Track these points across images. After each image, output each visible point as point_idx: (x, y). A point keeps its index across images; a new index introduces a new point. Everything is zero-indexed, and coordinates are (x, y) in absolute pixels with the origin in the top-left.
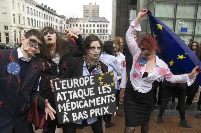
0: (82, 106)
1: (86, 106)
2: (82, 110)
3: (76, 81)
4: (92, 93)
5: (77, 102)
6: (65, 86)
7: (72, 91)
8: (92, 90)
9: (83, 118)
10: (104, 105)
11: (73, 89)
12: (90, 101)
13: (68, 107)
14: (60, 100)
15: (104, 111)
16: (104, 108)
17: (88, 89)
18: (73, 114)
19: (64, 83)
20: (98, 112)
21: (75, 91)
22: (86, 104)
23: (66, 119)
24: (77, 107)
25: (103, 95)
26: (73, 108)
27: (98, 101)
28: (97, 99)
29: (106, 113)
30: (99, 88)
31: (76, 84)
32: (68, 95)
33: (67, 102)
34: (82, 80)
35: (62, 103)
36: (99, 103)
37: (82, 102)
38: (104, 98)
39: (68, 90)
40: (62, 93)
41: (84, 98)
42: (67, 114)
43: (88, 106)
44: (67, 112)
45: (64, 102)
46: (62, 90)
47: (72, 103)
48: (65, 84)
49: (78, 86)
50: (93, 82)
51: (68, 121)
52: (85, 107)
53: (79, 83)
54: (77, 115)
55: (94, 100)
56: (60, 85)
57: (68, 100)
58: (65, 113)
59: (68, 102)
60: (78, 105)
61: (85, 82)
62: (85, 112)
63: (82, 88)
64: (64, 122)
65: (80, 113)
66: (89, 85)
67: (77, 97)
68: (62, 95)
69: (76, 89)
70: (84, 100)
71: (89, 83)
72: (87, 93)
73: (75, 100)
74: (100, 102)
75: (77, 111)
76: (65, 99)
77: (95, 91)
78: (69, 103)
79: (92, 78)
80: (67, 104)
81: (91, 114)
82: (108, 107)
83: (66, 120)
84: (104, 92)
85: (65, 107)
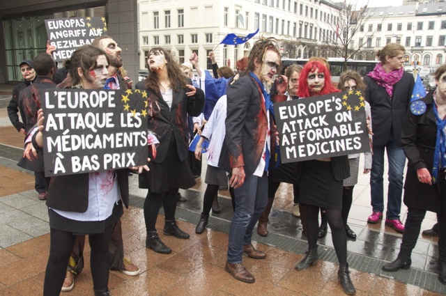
0: (90, 145)
1: (98, 147)
2: (89, 153)
3: (84, 96)
4: (110, 123)
5: (83, 136)
6: (63, 103)
7: (76, 115)
8: (110, 117)
9: (90, 169)
10: (128, 149)
11: (77, 110)
12: (105, 136)
13: (65, 143)
14: (51, 128)
15: (127, 160)
16: (128, 154)
17: (104, 114)
18: (73, 158)
19: (63, 96)
20: (117, 160)
21: (80, 115)
22: (98, 143)
23: (59, 167)
24: (81, 146)
25: (128, 130)
26: (75, 148)
27: (118, 140)
28: (118, 135)
29: (131, 165)
30: (122, 115)
31: (84, 102)
32: (67, 121)
33: (64, 133)
34: (94, 96)
35: (54, 134)
36: (120, 143)
37: (90, 136)
38: (129, 135)
39: (68, 110)
40: (57, 115)
41: (95, 131)
42: (62, 157)
43: (101, 147)
44: (63, 153)
45: (60, 133)
46: (56, 110)
47: (74, 137)
48: (64, 99)
49: (88, 106)
50: (112, 102)
51: (64, 171)
52: (95, 147)
53: (88, 100)
54: (81, 162)
55: (112, 135)
56: (54, 100)
57: (67, 131)
58: (58, 154)
59: (67, 134)
60: (83, 142)
61: (100, 101)
62: (95, 157)
63: (95, 110)
64: (56, 172)
65: (86, 158)
66: (105, 108)
67: (84, 127)
68: (57, 120)
69: (83, 111)
70: (94, 135)
71: (106, 103)
72: (101, 122)
73: (80, 132)
75: (81, 153)
76: (62, 128)
77: (115, 120)
78: (68, 137)
79: (112, 96)
80: (64, 138)
81: (106, 162)
82: (134, 154)
83: (59, 169)
84: (130, 126)
85: (61, 143)
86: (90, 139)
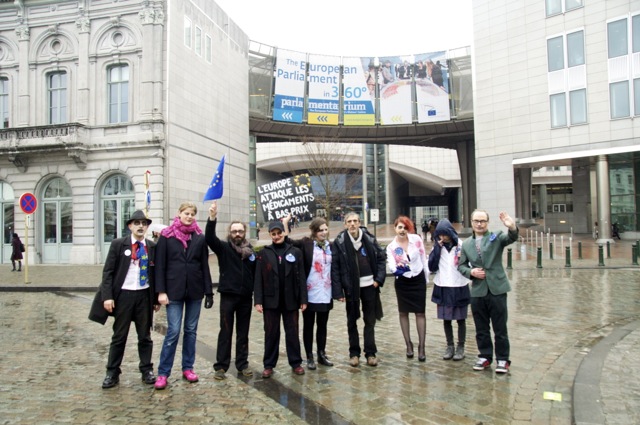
0: (283, 205)
2: (284, 209)
3: (275, 184)
4: (291, 193)
5: (279, 201)
7: (273, 193)
8: (290, 191)
10: (303, 204)
11: (273, 191)
12: (289, 200)
13: (271, 206)
14: (264, 201)
15: (304, 209)
16: (304, 206)
17: (287, 190)
18: (276, 212)
20: (298, 210)
21: (275, 193)
22: (286, 204)
23: (270, 217)
24: (279, 206)
25: (301, 195)
26: (276, 207)
27: (297, 200)
28: (296, 198)
29: (306, 211)
30: (296, 188)
31: (276, 187)
32: (270, 197)
33: (270, 202)
35: (265, 203)
38: (302, 197)
39: (269, 192)
40: (265, 195)
41: (284, 198)
42: (271, 212)
43: (288, 205)
44: (271, 210)
45: (268, 202)
46: (264, 193)
47: (274, 203)
48: (266, 188)
49: (278, 188)
50: (290, 183)
52: (286, 206)
53: (278, 185)
54: (280, 213)
55: (293, 199)
56: (262, 189)
58: (269, 211)
60: (279, 204)
61: (283, 185)
62: (287, 210)
63: (281, 189)
65: (282, 211)
66: (287, 187)
67: (278, 198)
68: (265, 197)
69: (277, 190)
70: (284, 200)
71: (286, 185)
72: (286, 194)
73: (277, 200)
74: (299, 201)
75: (279, 209)
76: (268, 200)
77: (294, 191)
78: (272, 203)
80: (270, 204)
81: (292, 211)
82: (307, 206)
84: (302, 192)
85: (269, 206)
86: (282, 202)
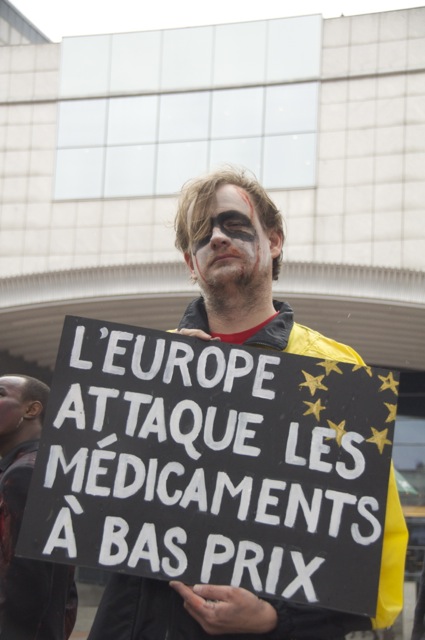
0: (171, 493)
1: (194, 505)
2: (164, 517)
3: (181, 354)
4: (248, 442)
5: (153, 463)
6: (118, 360)
7: (146, 399)
8: (250, 426)
9: (155, 568)
10: (296, 538)
11: (154, 387)
12: (223, 479)
13: (97, 470)
14: (70, 423)
15: (288, 573)
16: (297, 557)
17: (233, 413)
18: (111, 522)
19: (121, 343)
20: (252, 565)
21: (159, 402)
22: (194, 491)
23: (61, 537)
24: (142, 491)
26: (122, 492)
27: (266, 499)
28: (268, 484)
29: (301, 591)
30: (294, 428)
31: (177, 369)
32: (117, 412)
33: (102, 443)
34: (212, 359)
36: (270, 510)
37: (178, 468)
38: (309, 497)
39: (129, 383)
40: (93, 390)
41: (194, 454)
42: (78, 509)
43: (203, 507)
44: (82, 497)
45: (90, 439)
46: (96, 377)
47: (126, 459)
48: (122, 351)
49: (187, 381)
50: (266, 385)
51: (72, 553)
52: (184, 504)
53: (192, 366)
54: (131, 540)
55: (247, 484)
57: (112, 439)
58: (71, 500)
59: (107, 448)
60: (150, 480)
61: (229, 374)
62: (180, 534)
63: (204, 397)
64: (48, 550)
65: (148, 532)
66: (241, 397)
67: (162, 438)
68: (90, 403)
69: (172, 393)
70: (190, 466)
71: (244, 384)
72: (218, 434)
74: (279, 510)
75: (137, 511)
76: (98, 426)
77: (269, 437)
78: (111, 455)
79: (268, 367)
80: (98, 455)
81: (210, 559)
82: (317, 562)
83: (61, 543)
84: (319, 465)
85: (85, 468)
86: (172, 475)
